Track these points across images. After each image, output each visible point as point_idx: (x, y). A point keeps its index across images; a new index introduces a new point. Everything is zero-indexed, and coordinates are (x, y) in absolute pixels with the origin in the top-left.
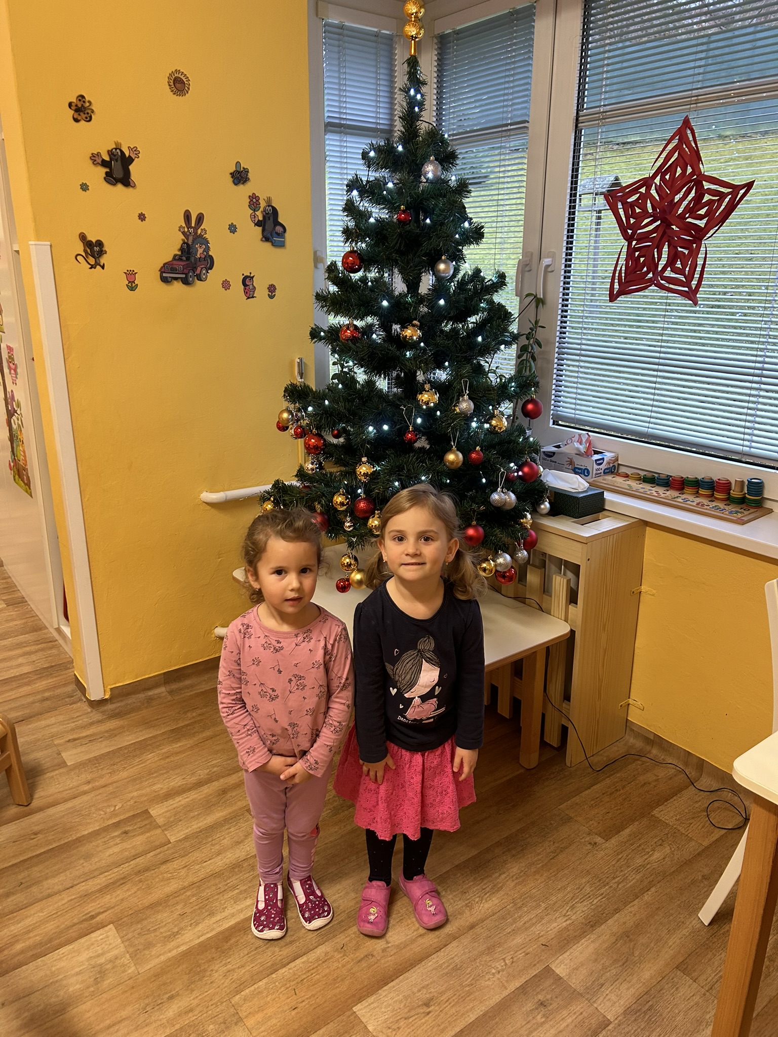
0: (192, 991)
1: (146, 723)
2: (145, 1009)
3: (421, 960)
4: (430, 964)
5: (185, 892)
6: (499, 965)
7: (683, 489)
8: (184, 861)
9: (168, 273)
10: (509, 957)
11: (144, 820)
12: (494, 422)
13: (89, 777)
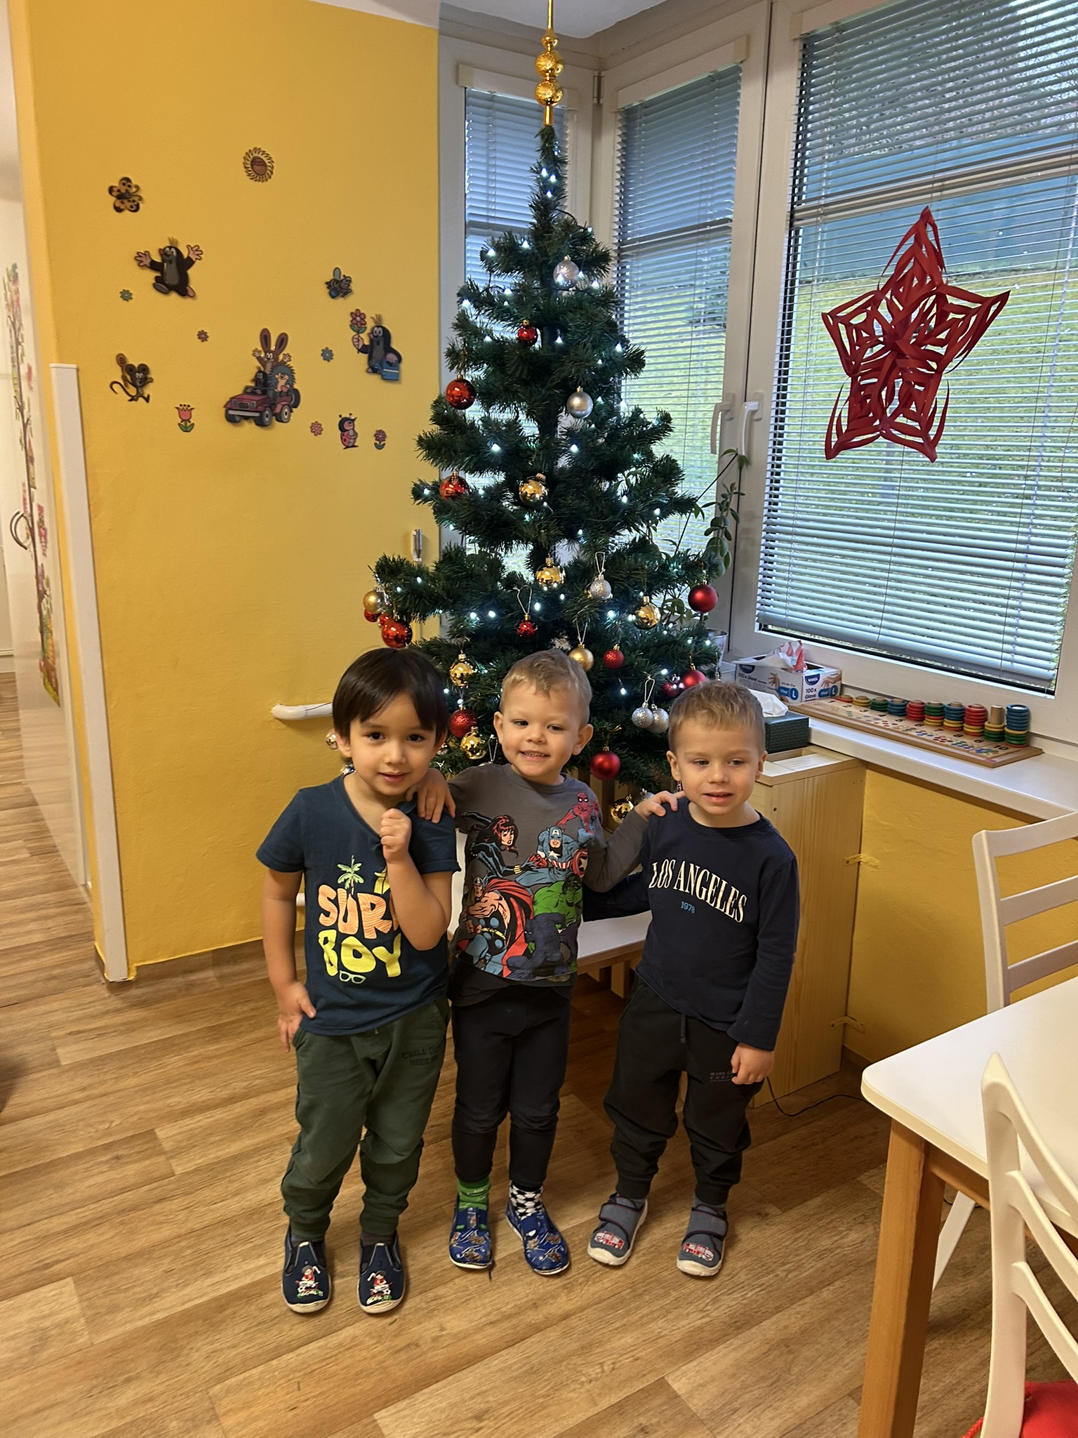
0: (159, 1373)
1: (179, 1017)
2: (90, 1391)
3: (483, 1357)
4: (495, 1362)
5: (179, 1242)
6: (594, 1371)
7: (923, 719)
8: (185, 1201)
9: (236, 411)
10: (609, 1362)
11: (146, 1143)
12: (642, 613)
13: (86, 1082)
